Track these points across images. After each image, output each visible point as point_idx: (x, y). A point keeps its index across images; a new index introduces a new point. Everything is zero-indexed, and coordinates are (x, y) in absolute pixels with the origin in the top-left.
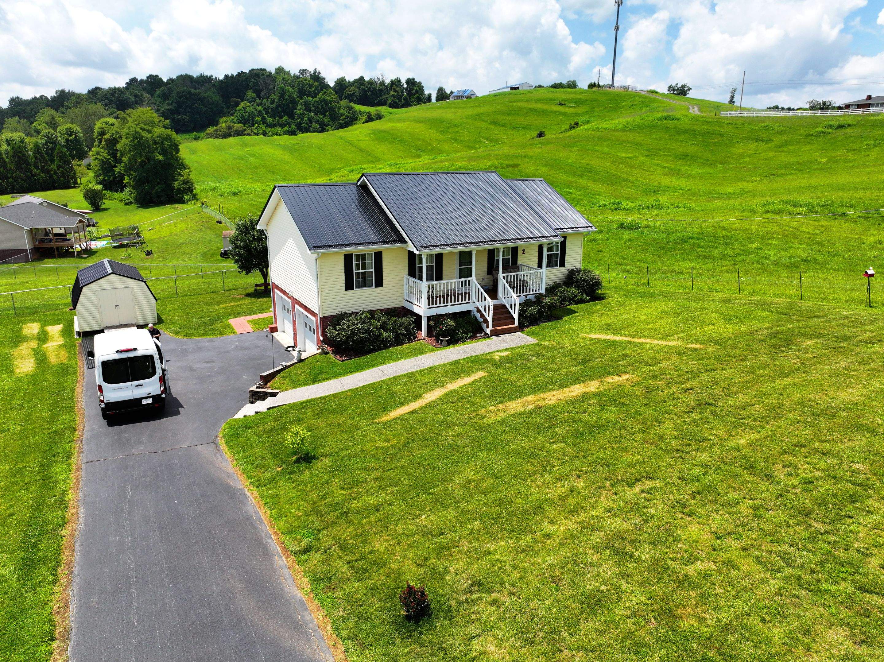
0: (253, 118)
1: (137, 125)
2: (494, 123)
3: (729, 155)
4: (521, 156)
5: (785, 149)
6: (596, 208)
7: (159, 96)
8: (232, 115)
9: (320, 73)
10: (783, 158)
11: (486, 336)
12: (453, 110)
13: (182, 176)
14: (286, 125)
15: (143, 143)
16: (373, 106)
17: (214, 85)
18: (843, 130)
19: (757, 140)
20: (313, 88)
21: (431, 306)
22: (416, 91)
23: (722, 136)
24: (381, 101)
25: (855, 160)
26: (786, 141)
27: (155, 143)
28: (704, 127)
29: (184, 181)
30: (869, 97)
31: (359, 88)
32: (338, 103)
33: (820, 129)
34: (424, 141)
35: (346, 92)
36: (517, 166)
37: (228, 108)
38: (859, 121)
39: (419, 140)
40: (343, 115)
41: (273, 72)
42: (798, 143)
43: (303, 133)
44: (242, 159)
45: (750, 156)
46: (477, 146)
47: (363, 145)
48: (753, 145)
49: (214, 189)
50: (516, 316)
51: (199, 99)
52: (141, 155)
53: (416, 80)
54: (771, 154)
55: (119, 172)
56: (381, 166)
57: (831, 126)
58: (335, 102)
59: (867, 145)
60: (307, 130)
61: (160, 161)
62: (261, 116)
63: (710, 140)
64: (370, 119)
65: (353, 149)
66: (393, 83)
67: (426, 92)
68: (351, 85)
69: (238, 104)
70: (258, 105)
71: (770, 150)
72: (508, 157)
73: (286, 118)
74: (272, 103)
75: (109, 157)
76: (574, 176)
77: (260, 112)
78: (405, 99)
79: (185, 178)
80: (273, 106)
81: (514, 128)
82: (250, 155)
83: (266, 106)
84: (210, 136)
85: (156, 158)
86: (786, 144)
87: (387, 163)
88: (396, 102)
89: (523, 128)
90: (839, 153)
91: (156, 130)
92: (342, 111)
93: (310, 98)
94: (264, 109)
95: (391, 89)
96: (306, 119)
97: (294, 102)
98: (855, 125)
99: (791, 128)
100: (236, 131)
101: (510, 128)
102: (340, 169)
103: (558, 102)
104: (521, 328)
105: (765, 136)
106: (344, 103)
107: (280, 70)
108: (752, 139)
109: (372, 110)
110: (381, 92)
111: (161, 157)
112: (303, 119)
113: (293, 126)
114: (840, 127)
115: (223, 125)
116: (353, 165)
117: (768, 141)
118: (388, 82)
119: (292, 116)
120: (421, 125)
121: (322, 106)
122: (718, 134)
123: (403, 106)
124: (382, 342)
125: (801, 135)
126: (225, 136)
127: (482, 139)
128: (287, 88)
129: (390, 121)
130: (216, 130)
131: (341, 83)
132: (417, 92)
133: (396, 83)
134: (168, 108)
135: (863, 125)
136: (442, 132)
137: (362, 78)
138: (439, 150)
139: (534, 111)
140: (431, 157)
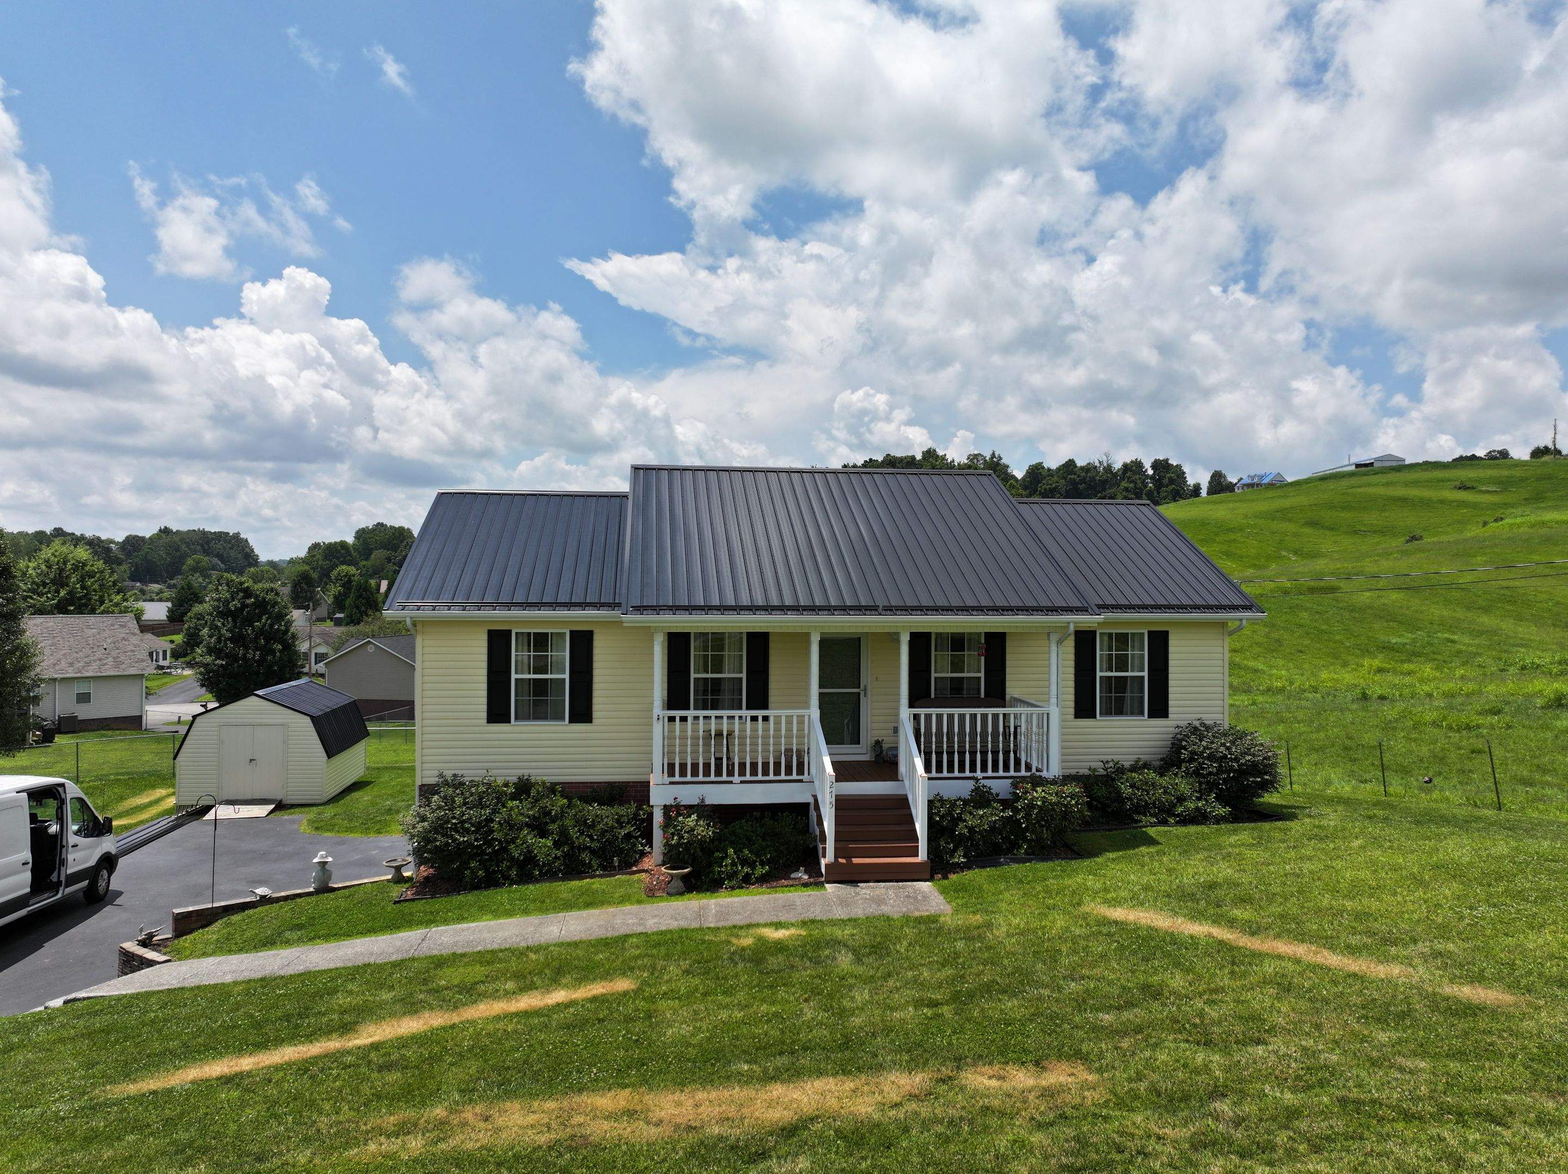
2: (1313, 524)
4: (1349, 574)
9: (1001, 459)
11: (816, 879)
12: (1231, 505)
22: (1170, 479)
31: (1065, 478)
35: (1043, 487)
36: (1333, 589)
41: (919, 457)
46: (1273, 563)
53: (1171, 462)
66: (1126, 467)
67: (1191, 481)
68: (1052, 476)
76: (1469, 609)
78: (1150, 494)
81: (1356, 532)
89: (1375, 532)
95: (1123, 479)
101: (1346, 533)
103: (1458, 483)
104: (932, 870)
110: (1104, 483)
118: (1117, 466)
124: (518, 863)
127: (1284, 553)
131: (1036, 472)
132: (1171, 481)
133: (1136, 466)
137: (1070, 464)
139: (1403, 500)
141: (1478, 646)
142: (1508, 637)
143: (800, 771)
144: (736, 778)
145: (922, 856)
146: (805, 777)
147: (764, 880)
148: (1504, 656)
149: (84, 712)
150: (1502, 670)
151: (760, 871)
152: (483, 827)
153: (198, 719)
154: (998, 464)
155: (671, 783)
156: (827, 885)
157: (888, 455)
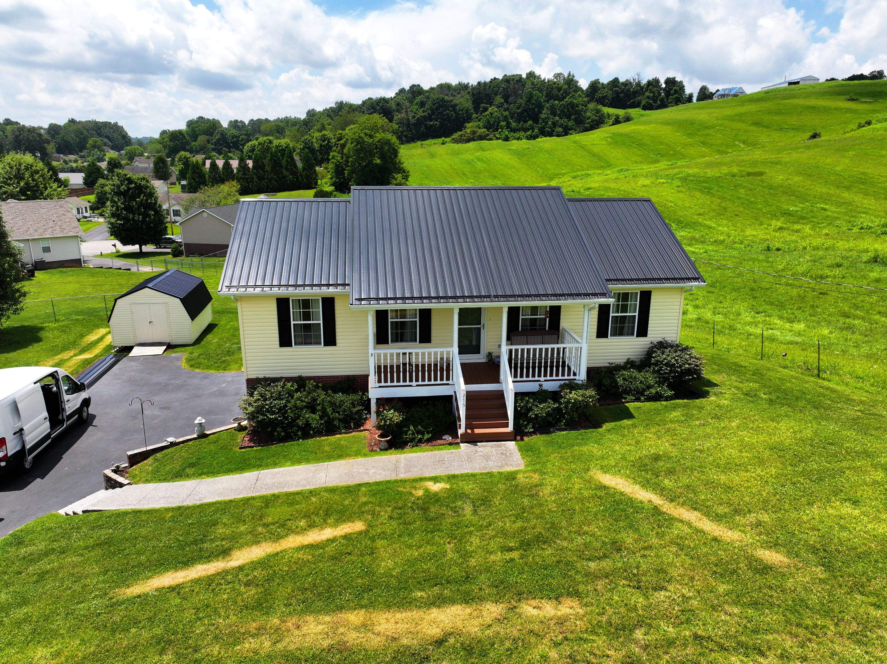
0: (499, 123)
1: (361, 130)
2: (757, 124)
4: (772, 163)
6: (855, 230)
7: (417, 104)
8: (479, 121)
9: (574, 76)
11: (457, 441)
12: (709, 111)
13: (396, 180)
14: (528, 130)
15: (365, 148)
16: (624, 108)
17: (469, 93)
20: (561, 92)
22: (675, 91)
24: (634, 103)
27: (376, 147)
31: (612, 90)
32: (586, 106)
34: (667, 145)
35: (598, 95)
36: (761, 174)
37: (477, 114)
39: (661, 143)
40: (590, 118)
41: (524, 76)
43: (545, 136)
44: (470, 163)
46: (730, 151)
47: (596, 150)
51: (452, 106)
53: (676, 79)
56: (609, 172)
58: (582, 105)
60: (550, 135)
61: (378, 165)
62: (505, 120)
64: (617, 121)
65: (585, 153)
66: (649, 83)
67: (688, 91)
68: (604, 88)
69: (486, 109)
70: (505, 110)
72: (754, 163)
73: (530, 122)
74: (518, 108)
76: (838, 187)
77: (506, 117)
78: (662, 100)
80: (519, 111)
81: (781, 129)
82: (478, 159)
83: (512, 112)
84: (456, 141)
85: (374, 161)
87: (616, 169)
88: (650, 104)
89: (793, 129)
91: (377, 135)
92: (588, 114)
93: (556, 102)
94: (510, 114)
95: (646, 90)
96: (550, 123)
97: (540, 107)
100: (480, 136)
101: (776, 130)
102: (564, 174)
103: (847, 97)
104: (516, 435)
106: (591, 106)
107: (531, 75)
109: (621, 112)
110: (635, 94)
111: (378, 161)
112: (547, 123)
113: (536, 130)
115: (468, 131)
116: (579, 170)
118: (644, 82)
119: (536, 120)
120: (668, 127)
121: (568, 109)
123: (657, 108)
124: (302, 428)
126: (468, 141)
127: (737, 143)
128: (534, 92)
129: (635, 124)
130: (461, 136)
131: (595, 86)
132: (676, 92)
133: (654, 83)
134: (423, 114)
136: (690, 135)
137: (616, 80)
138: (683, 155)
139: (813, 108)
140: (670, 163)
141: (838, 213)
142: (857, 207)
143: (448, 379)
144: (414, 383)
145: (510, 428)
146: (450, 382)
147: (429, 441)
148: (852, 219)
149: (48, 258)
150: (849, 230)
151: (426, 436)
152: (282, 410)
153: (118, 301)
154: (572, 80)
155: (380, 387)
156: (461, 444)
157: (506, 75)
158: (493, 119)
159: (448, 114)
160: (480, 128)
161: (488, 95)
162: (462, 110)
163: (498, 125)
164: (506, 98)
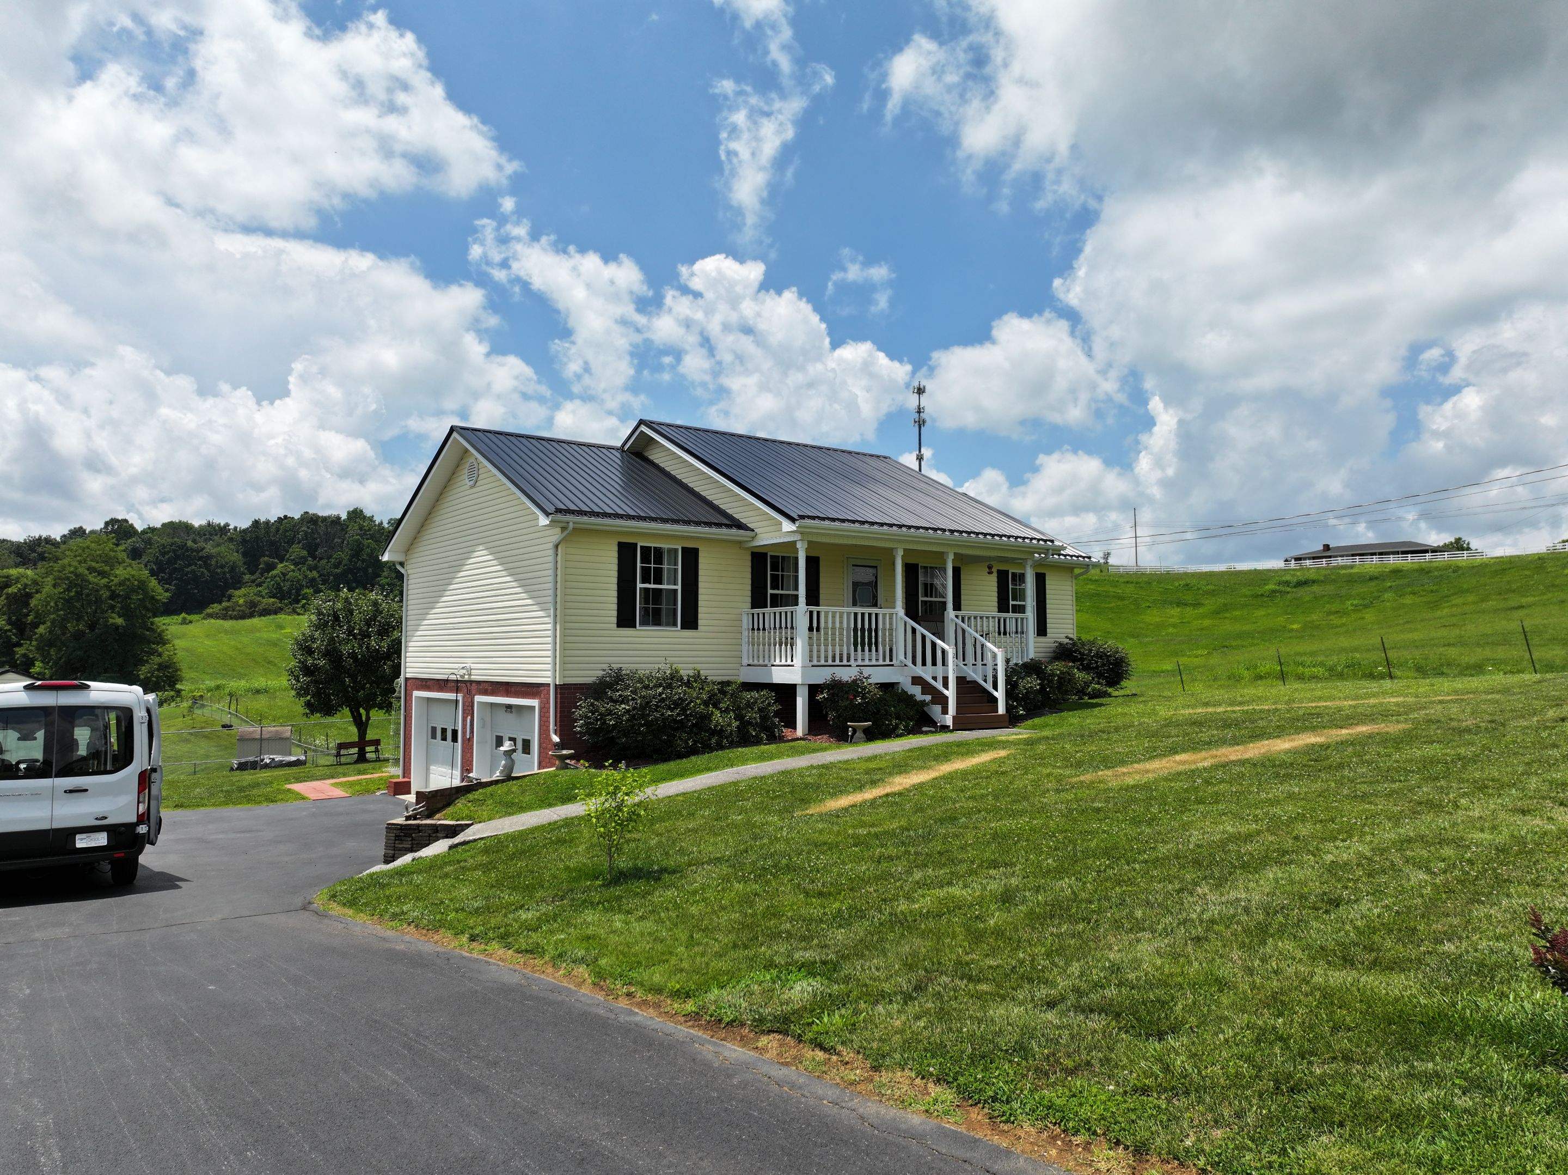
0: (299, 590)
1: (80, 562)
3: (1141, 625)
5: (1227, 615)
8: (260, 585)
10: (1227, 627)
11: (945, 728)
15: (88, 595)
17: (231, 540)
18: (1307, 589)
19: (1179, 604)
21: (815, 663)
23: (1121, 598)
25: (1344, 625)
26: (1225, 605)
27: (113, 596)
28: (1089, 587)
29: (160, 665)
30: (1327, 547)
33: (1271, 587)
37: (252, 573)
38: (1325, 576)
41: (344, 516)
42: (1244, 606)
44: (275, 645)
45: (1174, 626)
48: (1176, 611)
49: (218, 687)
50: (1000, 695)
51: (201, 558)
52: (79, 619)
54: (1207, 622)
55: (24, 655)
57: (1287, 583)
59: (1352, 605)
61: (117, 627)
62: (313, 586)
63: (1103, 605)
69: (272, 567)
70: (311, 569)
71: (1203, 617)
74: (336, 567)
75: (8, 627)
77: (313, 580)
79: (165, 657)
80: (338, 571)
83: (325, 572)
84: (215, 616)
85: (111, 621)
86: (1226, 608)
90: (1314, 617)
94: (321, 575)
98: (1322, 581)
99: (1225, 587)
100: (264, 610)
104: (1012, 720)
105: (1189, 598)
107: (356, 514)
108: (1171, 603)
111: (120, 621)
114: (1301, 584)
115: (241, 601)
117: (1197, 605)
122: (1114, 597)
124: (713, 733)
125: (1246, 596)
126: (243, 617)
128: (366, 542)
130: (226, 609)
135: (1334, 581)
144: (853, 663)
145: (1001, 709)
147: (911, 732)
151: (911, 724)
155: (813, 666)
156: (956, 732)
157: (306, 513)
158: (288, 584)
159: (193, 572)
160: (263, 598)
161: (272, 543)
162: (222, 567)
163: (298, 594)
164: (312, 549)
